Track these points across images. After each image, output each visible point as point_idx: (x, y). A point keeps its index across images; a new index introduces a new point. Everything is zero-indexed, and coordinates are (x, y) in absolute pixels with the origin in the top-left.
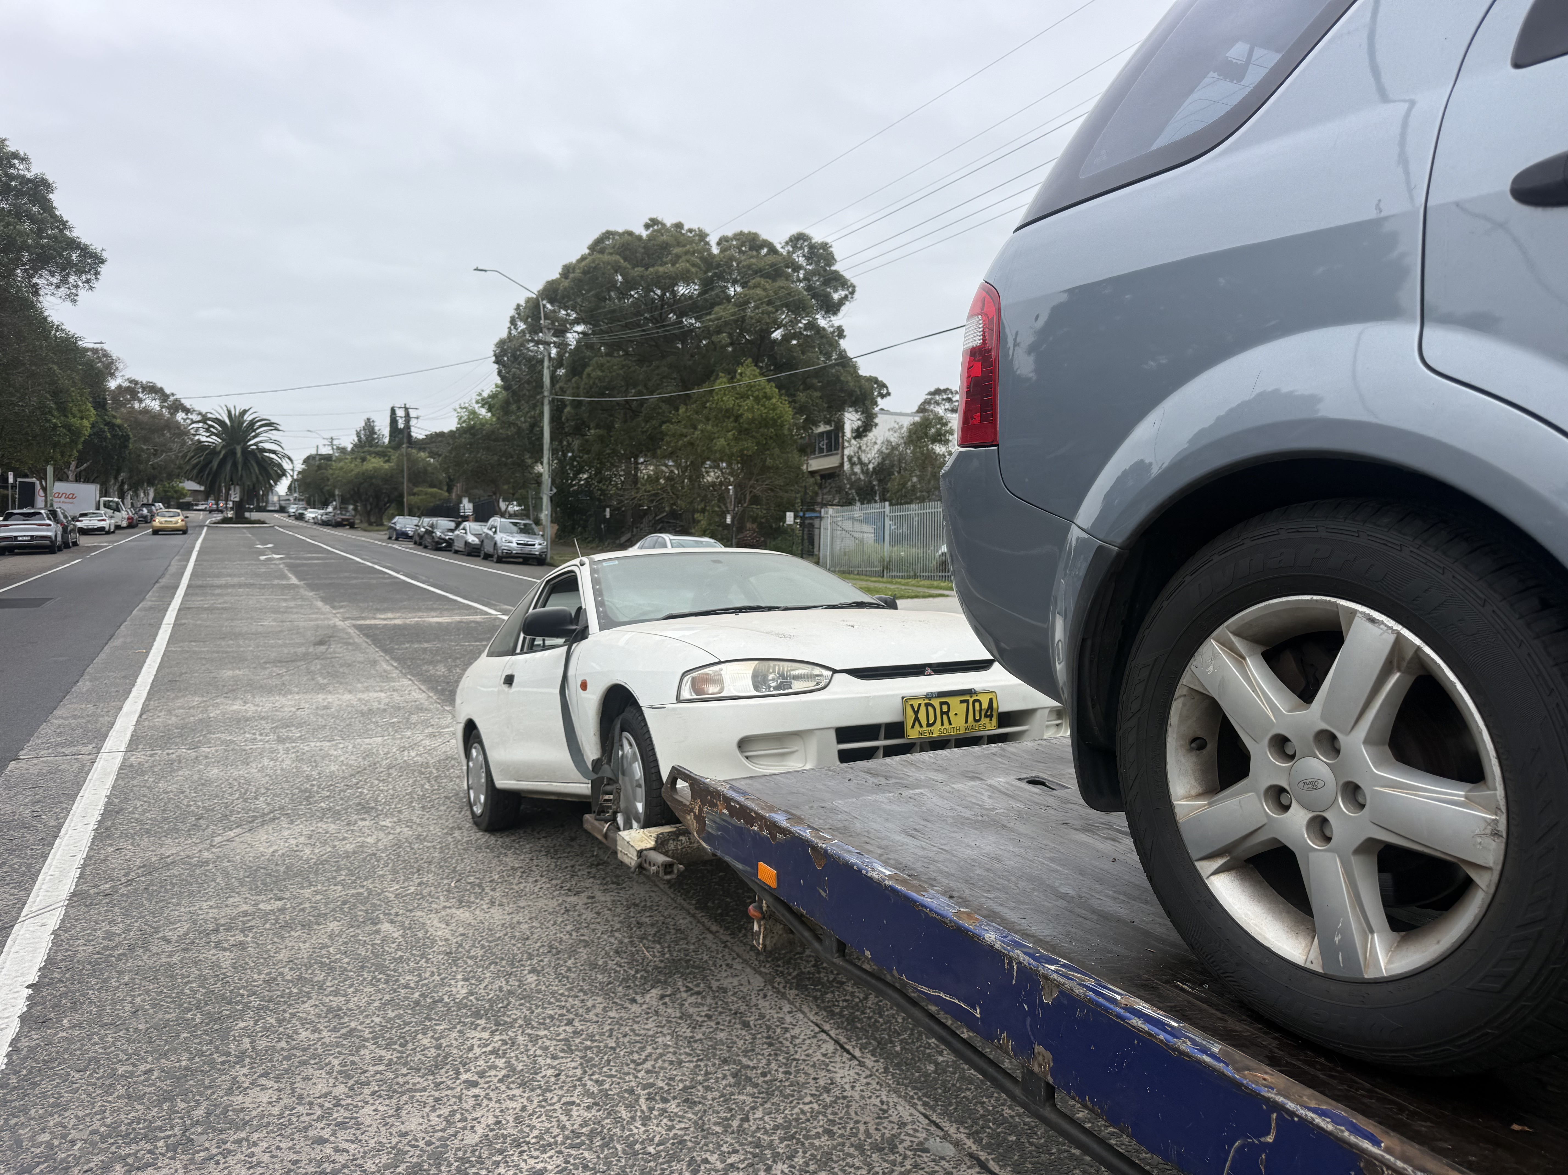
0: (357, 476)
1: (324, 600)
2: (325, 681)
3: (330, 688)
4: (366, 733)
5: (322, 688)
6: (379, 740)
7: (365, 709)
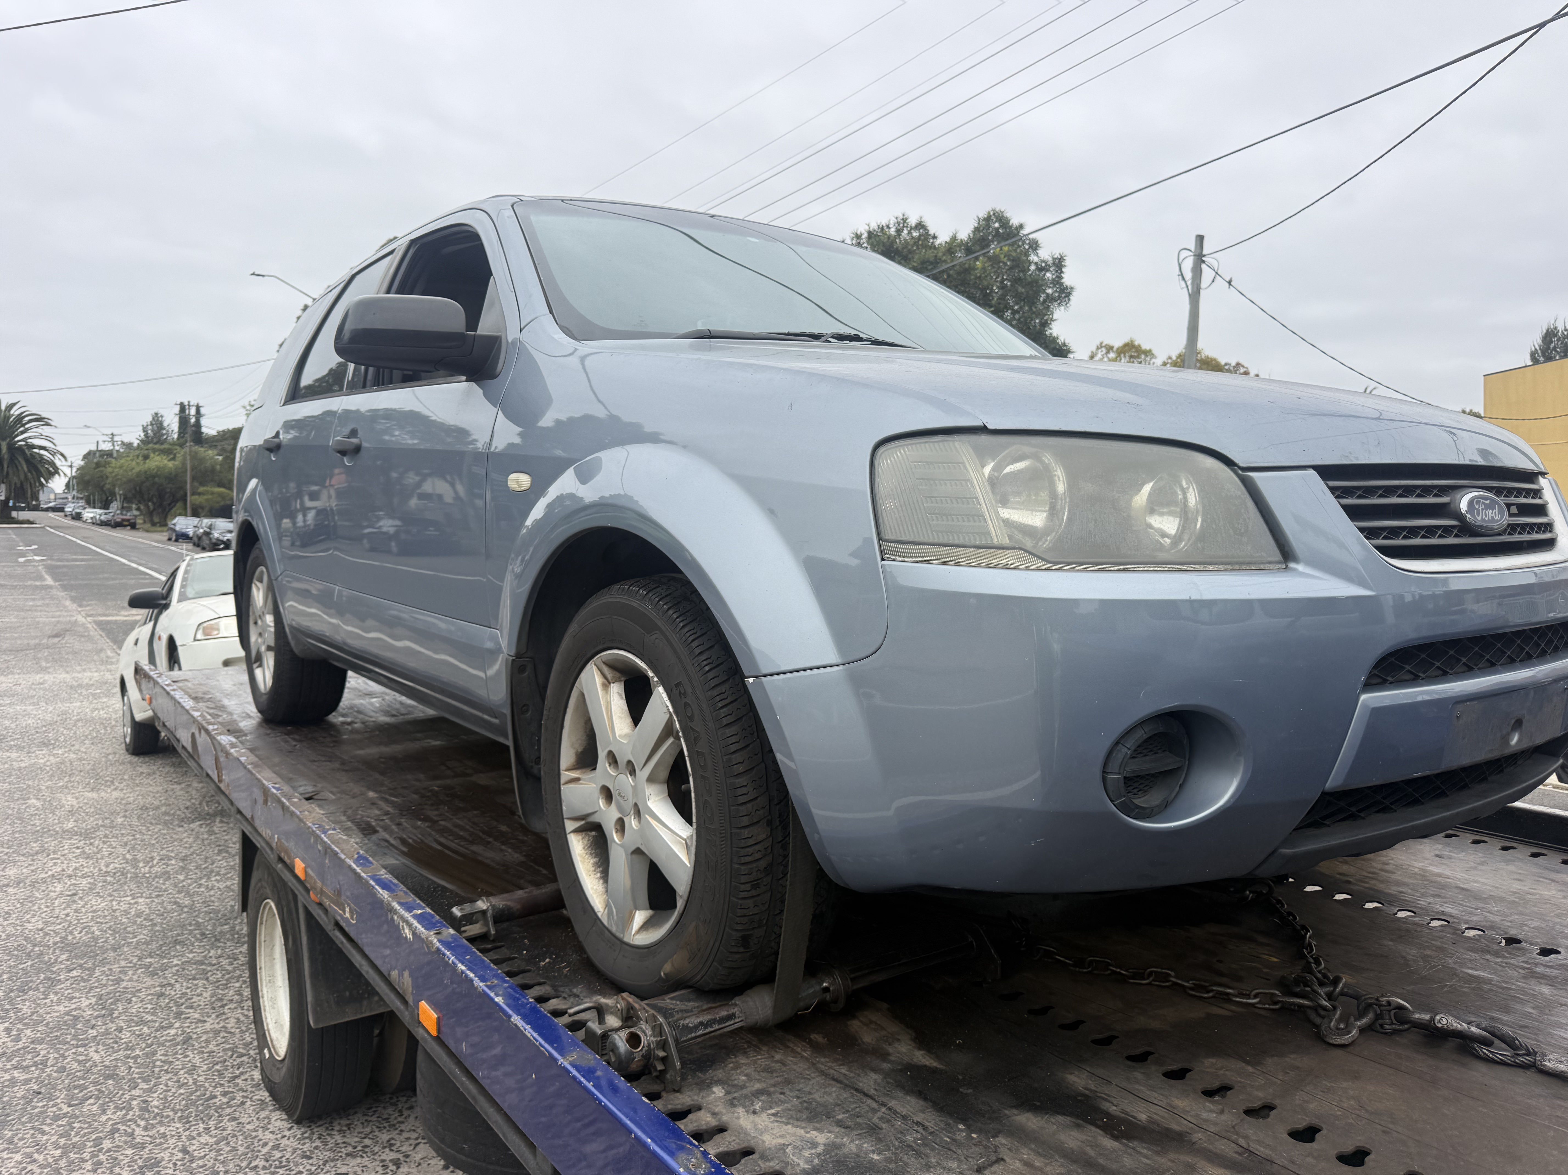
0: (139, 474)
1: (73, 599)
2: (48, 665)
3: (51, 670)
4: (70, 700)
5: (44, 670)
6: (78, 704)
7: (75, 684)
